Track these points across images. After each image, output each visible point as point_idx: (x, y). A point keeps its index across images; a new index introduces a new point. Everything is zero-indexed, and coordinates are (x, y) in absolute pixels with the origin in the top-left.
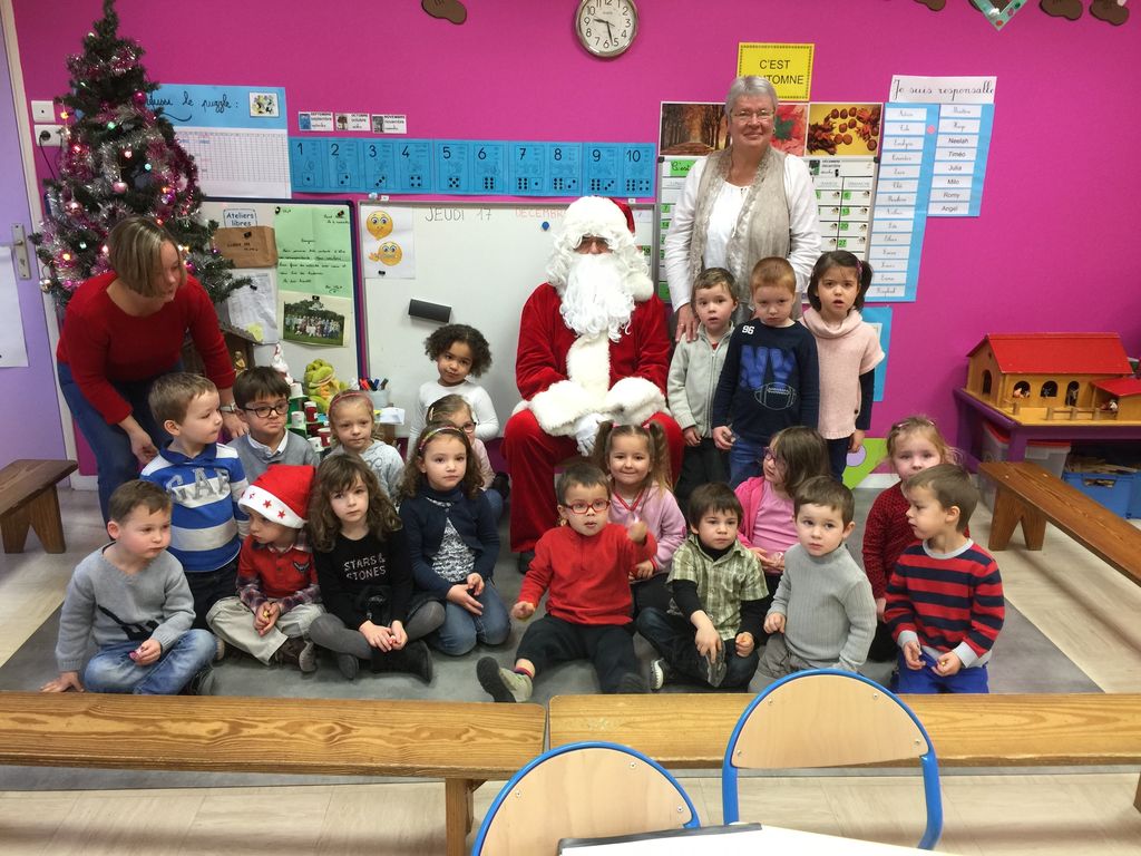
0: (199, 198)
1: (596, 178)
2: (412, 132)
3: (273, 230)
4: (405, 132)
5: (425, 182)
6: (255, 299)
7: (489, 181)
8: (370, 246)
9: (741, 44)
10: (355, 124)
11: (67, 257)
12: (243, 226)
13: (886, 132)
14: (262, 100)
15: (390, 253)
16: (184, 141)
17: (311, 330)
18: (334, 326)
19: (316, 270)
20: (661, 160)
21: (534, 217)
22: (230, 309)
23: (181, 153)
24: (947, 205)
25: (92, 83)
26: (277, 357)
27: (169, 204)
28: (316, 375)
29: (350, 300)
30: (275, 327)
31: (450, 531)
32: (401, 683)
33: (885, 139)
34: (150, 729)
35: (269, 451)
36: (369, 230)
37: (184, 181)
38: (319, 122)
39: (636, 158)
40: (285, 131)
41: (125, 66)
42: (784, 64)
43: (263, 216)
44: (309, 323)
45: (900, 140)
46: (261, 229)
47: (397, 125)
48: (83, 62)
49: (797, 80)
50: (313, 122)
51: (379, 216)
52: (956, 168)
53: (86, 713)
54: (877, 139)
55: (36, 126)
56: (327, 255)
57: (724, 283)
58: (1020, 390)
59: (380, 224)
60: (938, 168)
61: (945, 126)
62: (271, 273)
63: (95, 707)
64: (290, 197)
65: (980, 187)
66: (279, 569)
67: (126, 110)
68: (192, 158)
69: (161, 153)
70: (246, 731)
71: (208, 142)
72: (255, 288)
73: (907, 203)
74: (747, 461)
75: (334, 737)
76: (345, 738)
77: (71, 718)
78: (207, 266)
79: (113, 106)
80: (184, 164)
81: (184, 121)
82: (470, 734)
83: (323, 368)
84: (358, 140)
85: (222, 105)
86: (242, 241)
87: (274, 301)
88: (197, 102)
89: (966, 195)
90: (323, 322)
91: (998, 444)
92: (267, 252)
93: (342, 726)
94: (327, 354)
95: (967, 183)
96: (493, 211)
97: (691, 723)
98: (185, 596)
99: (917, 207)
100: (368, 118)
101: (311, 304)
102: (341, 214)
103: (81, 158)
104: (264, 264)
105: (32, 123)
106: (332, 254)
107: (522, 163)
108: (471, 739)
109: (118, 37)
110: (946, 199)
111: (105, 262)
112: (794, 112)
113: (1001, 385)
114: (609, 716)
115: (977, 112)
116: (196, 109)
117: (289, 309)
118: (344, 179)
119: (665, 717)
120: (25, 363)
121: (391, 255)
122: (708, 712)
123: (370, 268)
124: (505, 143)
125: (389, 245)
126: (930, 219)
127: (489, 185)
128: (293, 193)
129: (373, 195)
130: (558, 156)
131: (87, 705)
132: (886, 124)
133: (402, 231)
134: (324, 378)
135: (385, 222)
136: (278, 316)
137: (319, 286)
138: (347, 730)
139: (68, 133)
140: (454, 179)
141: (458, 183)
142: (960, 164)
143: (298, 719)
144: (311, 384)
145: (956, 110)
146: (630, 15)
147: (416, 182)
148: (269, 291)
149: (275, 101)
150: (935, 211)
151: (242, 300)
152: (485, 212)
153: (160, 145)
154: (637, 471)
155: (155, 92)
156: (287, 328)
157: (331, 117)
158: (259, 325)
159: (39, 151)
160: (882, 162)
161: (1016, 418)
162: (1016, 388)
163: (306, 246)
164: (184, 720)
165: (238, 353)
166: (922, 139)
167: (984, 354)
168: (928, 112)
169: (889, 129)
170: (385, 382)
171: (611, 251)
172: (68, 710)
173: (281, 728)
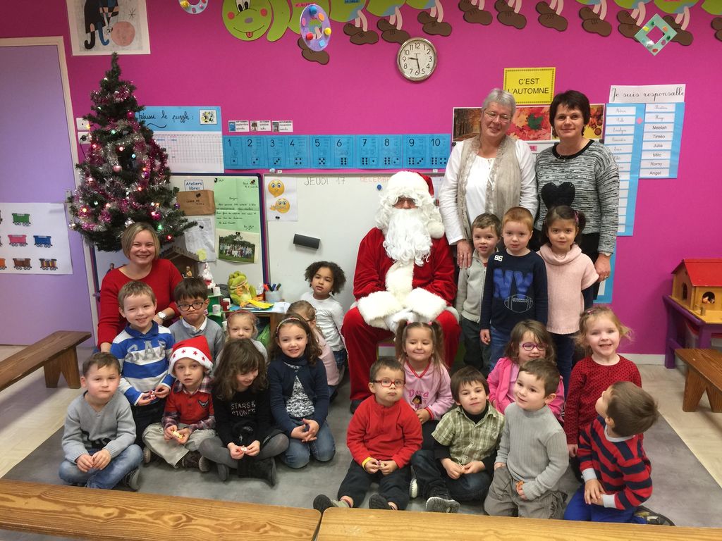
0: (167, 173)
1: (411, 156)
2: (297, 130)
3: (213, 192)
4: (292, 131)
5: (304, 162)
6: (202, 234)
7: (344, 160)
8: (270, 201)
9: (505, 69)
10: (262, 127)
11: (85, 210)
12: (196, 190)
13: (607, 123)
14: (207, 114)
15: (282, 205)
16: (158, 140)
17: (235, 253)
18: (249, 251)
19: (238, 216)
20: (454, 145)
21: (372, 182)
22: (186, 239)
23: (156, 147)
24: (653, 171)
25: (104, 108)
26: (205, 271)
27: (146, 178)
28: (235, 281)
29: (259, 234)
30: (213, 251)
31: (298, 385)
32: (256, 485)
33: (607, 128)
34: (73, 510)
35: (195, 329)
36: (270, 191)
37: (158, 163)
38: (240, 127)
39: (438, 143)
40: (220, 133)
41: (123, 97)
42: (535, 81)
43: (207, 184)
44: (233, 249)
45: (618, 128)
46: (206, 191)
47: (287, 127)
48: (99, 95)
49: (545, 91)
50: (237, 127)
51: (276, 183)
52: (659, 146)
53: (39, 497)
54: (601, 127)
55: (79, 133)
56: (244, 207)
57: (493, 226)
58: (707, 298)
59: (276, 187)
60: (645, 146)
61: (649, 118)
62: (212, 218)
63: (44, 493)
64: (223, 172)
65: (677, 159)
66: (190, 405)
67: (123, 123)
68: (165, 150)
69: (143, 148)
70: (128, 516)
71: (176, 140)
72: (202, 227)
73: (624, 169)
74: (501, 345)
75: (180, 524)
76: (187, 525)
77: (29, 500)
78: (169, 215)
79: (116, 121)
80: (158, 154)
81: (162, 128)
82: (266, 529)
83: (240, 277)
84: (264, 136)
85: (184, 118)
86: (195, 199)
87: (213, 235)
88: (170, 116)
89: (667, 164)
90: (242, 248)
91: (693, 336)
92: (209, 206)
93: (187, 517)
94: (244, 268)
95: (667, 156)
96: (346, 179)
97: (416, 534)
98: (129, 422)
99: (632, 172)
100: (270, 123)
101: (235, 237)
102: (253, 182)
103: (98, 152)
104: (208, 212)
105: (77, 131)
106: (247, 207)
107: (364, 148)
108: (266, 532)
109: (120, 80)
110: (652, 166)
111: (106, 213)
112: (543, 112)
113: (693, 294)
114: (361, 525)
115: (672, 108)
116: (169, 121)
117: (222, 240)
118: (256, 161)
119: (401, 528)
120: (71, 272)
121: (283, 207)
122: (430, 526)
123: (270, 215)
124: (353, 136)
125: (282, 200)
126: (641, 180)
127: (344, 162)
128: (225, 170)
129: (272, 170)
130: (387, 144)
131: (41, 491)
132: (607, 118)
133: (291, 191)
134: (240, 283)
135: (279, 186)
136: (215, 244)
137: (240, 225)
138: (189, 519)
139: (91, 137)
140: (322, 159)
141: (324, 161)
142: (661, 143)
143: (161, 510)
144: (231, 287)
145: (657, 107)
146: (431, 54)
147: (299, 161)
148: (210, 229)
149: (215, 115)
150: (645, 174)
151: (194, 234)
152: (341, 179)
153: (142, 143)
154: (425, 352)
155: (141, 112)
156: (221, 252)
157: (248, 123)
158: (204, 249)
159: (80, 147)
160: (605, 143)
161: (703, 318)
162: (704, 296)
163: (233, 202)
164: (93, 505)
165: (188, 267)
166: (633, 127)
167: (682, 274)
168: (637, 109)
169: (609, 121)
170: (279, 285)
171: (417, 207)
172: (30, 494)
173: (149, 515)
